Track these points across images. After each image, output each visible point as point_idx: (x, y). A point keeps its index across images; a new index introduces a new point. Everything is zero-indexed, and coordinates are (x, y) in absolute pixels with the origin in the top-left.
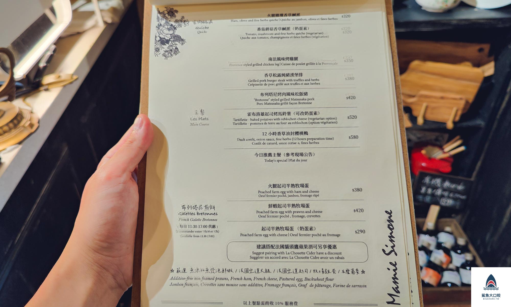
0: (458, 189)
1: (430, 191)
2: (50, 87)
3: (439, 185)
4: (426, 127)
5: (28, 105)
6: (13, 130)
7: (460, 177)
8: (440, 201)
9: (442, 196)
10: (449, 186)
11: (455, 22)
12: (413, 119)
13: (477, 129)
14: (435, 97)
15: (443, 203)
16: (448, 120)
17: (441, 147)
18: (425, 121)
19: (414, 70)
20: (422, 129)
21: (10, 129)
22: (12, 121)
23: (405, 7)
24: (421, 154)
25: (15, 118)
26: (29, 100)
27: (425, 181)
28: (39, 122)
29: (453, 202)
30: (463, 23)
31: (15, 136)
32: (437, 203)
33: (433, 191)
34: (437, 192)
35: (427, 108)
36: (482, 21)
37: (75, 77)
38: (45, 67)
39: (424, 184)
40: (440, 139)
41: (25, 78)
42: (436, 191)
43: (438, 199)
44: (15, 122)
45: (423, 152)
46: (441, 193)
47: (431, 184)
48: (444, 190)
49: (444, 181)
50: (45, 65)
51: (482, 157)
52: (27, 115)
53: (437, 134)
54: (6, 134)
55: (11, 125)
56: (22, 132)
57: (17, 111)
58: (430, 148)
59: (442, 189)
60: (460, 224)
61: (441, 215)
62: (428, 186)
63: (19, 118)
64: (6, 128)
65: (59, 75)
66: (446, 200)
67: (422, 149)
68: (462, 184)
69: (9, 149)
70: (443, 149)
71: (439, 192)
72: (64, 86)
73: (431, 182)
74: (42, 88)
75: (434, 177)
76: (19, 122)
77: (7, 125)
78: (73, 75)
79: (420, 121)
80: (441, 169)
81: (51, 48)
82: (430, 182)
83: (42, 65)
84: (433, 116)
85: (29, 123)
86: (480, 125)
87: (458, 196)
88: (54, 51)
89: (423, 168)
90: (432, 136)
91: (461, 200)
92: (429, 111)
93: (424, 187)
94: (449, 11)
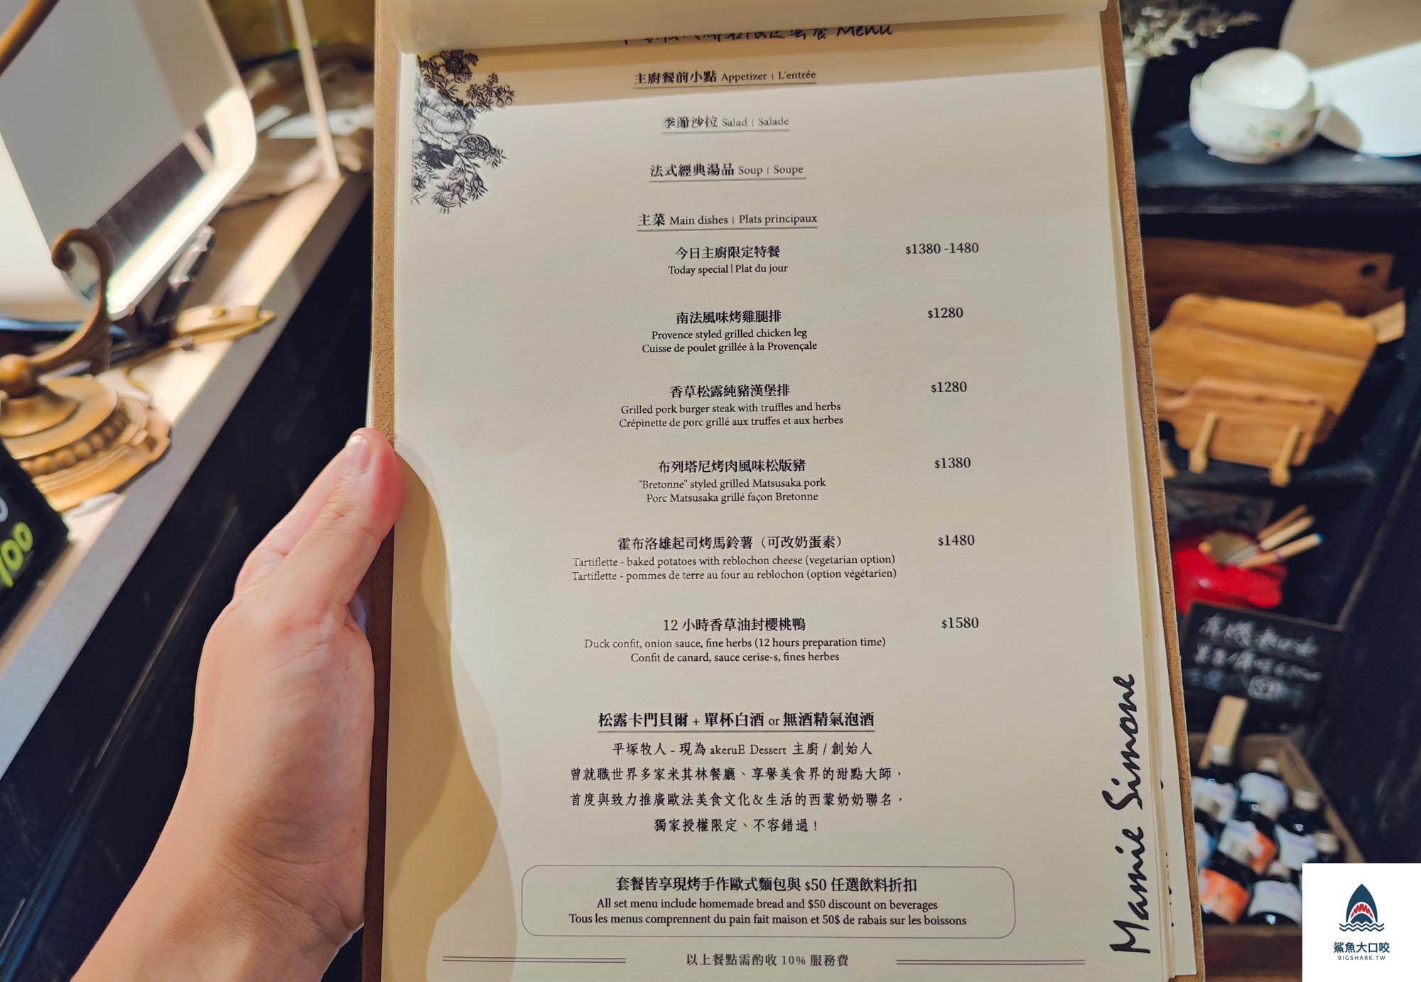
0: (1298, 652)
1: (1220, 657)
2: (198, 340)
3: (1246, 642)
4: (1214, 479)
5: (139, 387)
6: (101, 455)
7: (1302, 621)
8: (1248, 687)
9: (1254, 672)
10: (1274, 646)
11: (1300, 191)
12: (1179, 456)
13: (1355, 487)
14: (1240, 397)
15: (1258, 690)
16: (1276, 460)
17: (1253, 537)
18: (1212, 462)
19: (1182, 320)
20: (1201, 485)
21: (95, 451)
22: (98, 430)
23: (1163, 146)
24: (1199, 552)
25: (108, 421)
26: (140, 374)
27: (1207, 631)
28: (169, 435)
29: (1285, 689)
30: (1323, 193)
31: (107, 471)
32: (1239, 692)
33: (1228, 657)
34: (1242, 660)
35: (1217, 425)
36: (1375, 190)
37: (266, 315)
38: (185, 287)
39: (1205, 638)
40: (1250, 512)
41: (132, 313)
42: (1239, 656)
43: (1243, 679)
44: (108, 431)
45: (1205, 547)
46: (1253, 664)
47: (1225, 637)
48: (1260, 655)
49: (1259, 629)
50: (186, 279)
51: (1366, 569)
52: (137, 414)
53: (1242, 500)
54: (83, 464)
55: (97, 440)
56: (125, 458)
57: (112, 403)
58: (1221, 537)
59: (1254, 652)
60: (1303, 751)
61: (1249, 726)
62: (1216, 644)
63: (117, 422)
64: (83, 448)
65: (223, 308)
66: (1265, 683)
67: (1201, 541)
68: (1309, 639)
69: (89, 503)
70: (1258, 542)
71: (1246, 661)
72: (237, 339)
73: (1225, 632)
74: (176, 344)
75: (1232, 618)
76: (118, 432)
77: (86, 438)
78: (260, 308)
79: (1198, 461)
80: (1253, 598)
81: (201, 235)
82: (1221, 632)
83: (177, 280)
84: (1235, 450)
85: (143, 435)
86: (1364, 476)
87: (1296, 671)
88: (211, 243)
89: (1201, 592)
90: (1227, 505)
91: (1308, 684)
92: (1222, 435)
93: (1205, 646)
94: (1284, 162)
